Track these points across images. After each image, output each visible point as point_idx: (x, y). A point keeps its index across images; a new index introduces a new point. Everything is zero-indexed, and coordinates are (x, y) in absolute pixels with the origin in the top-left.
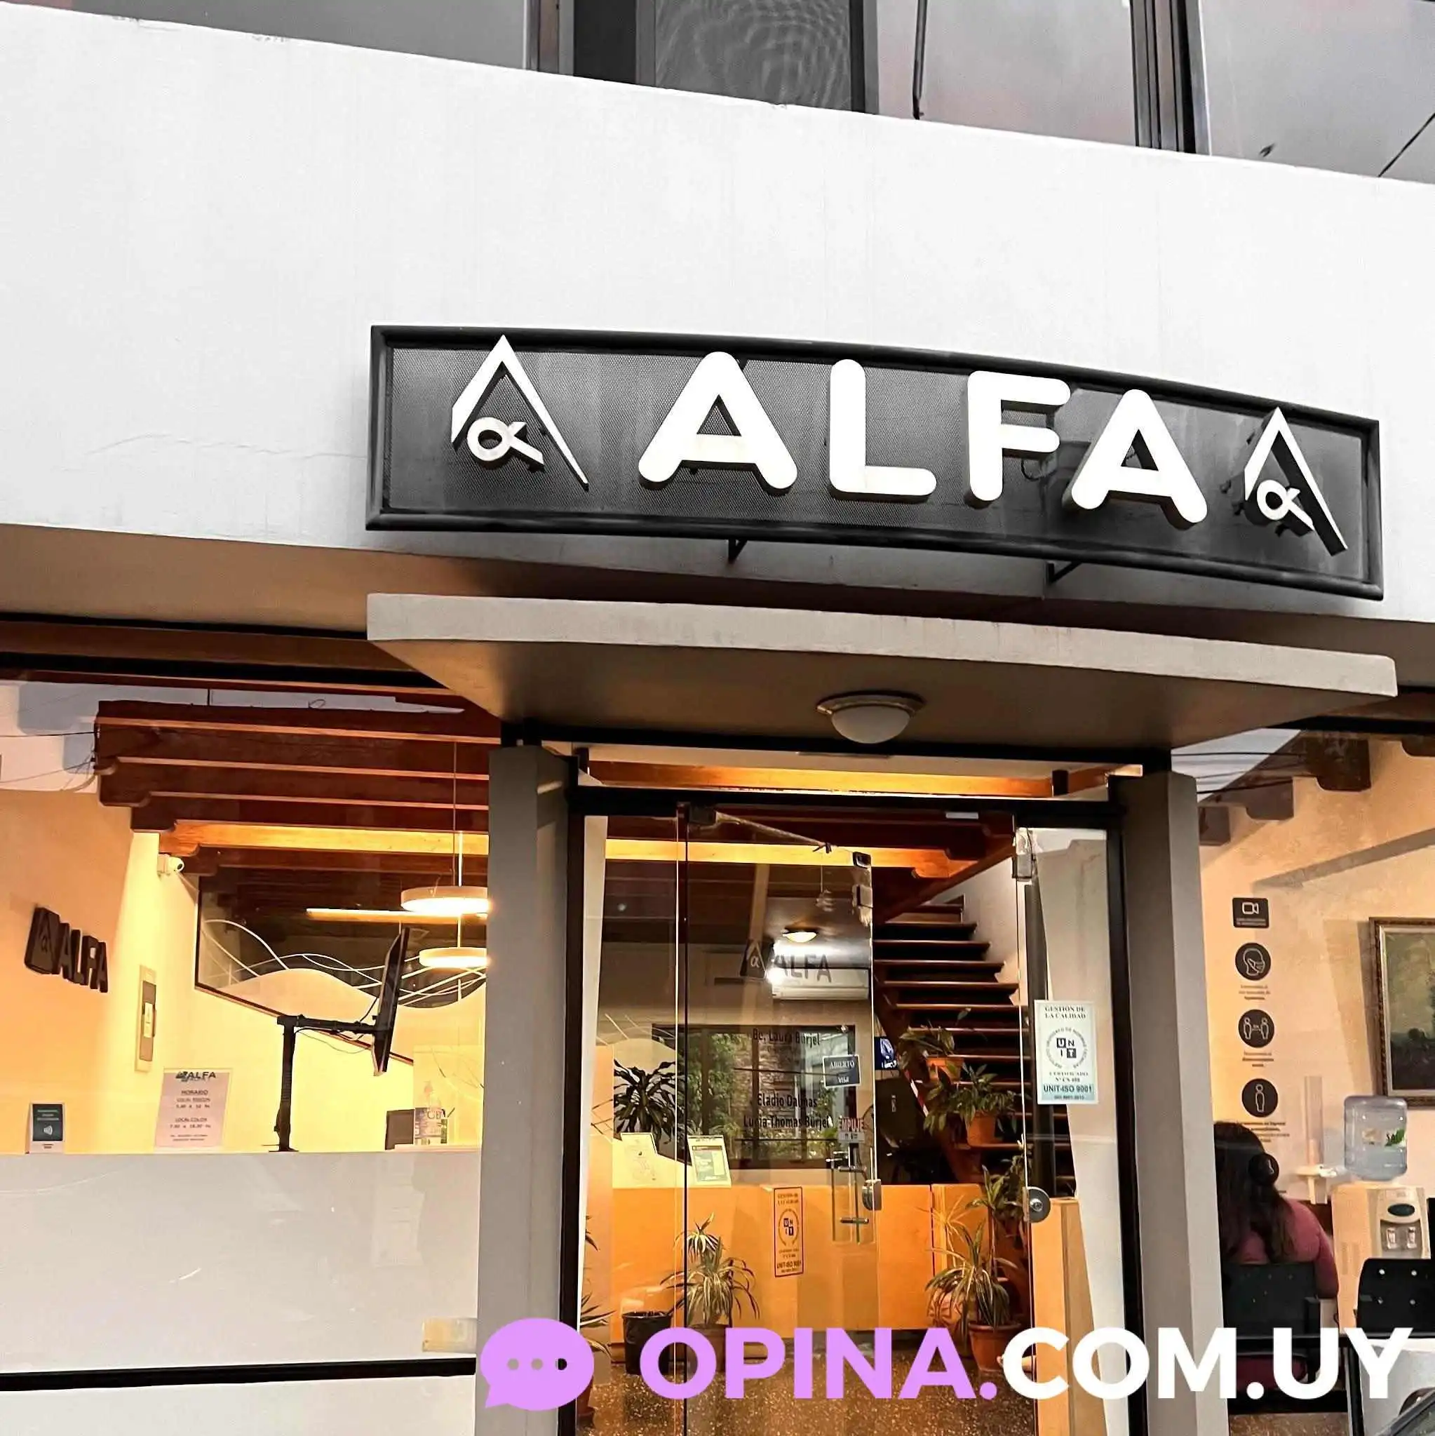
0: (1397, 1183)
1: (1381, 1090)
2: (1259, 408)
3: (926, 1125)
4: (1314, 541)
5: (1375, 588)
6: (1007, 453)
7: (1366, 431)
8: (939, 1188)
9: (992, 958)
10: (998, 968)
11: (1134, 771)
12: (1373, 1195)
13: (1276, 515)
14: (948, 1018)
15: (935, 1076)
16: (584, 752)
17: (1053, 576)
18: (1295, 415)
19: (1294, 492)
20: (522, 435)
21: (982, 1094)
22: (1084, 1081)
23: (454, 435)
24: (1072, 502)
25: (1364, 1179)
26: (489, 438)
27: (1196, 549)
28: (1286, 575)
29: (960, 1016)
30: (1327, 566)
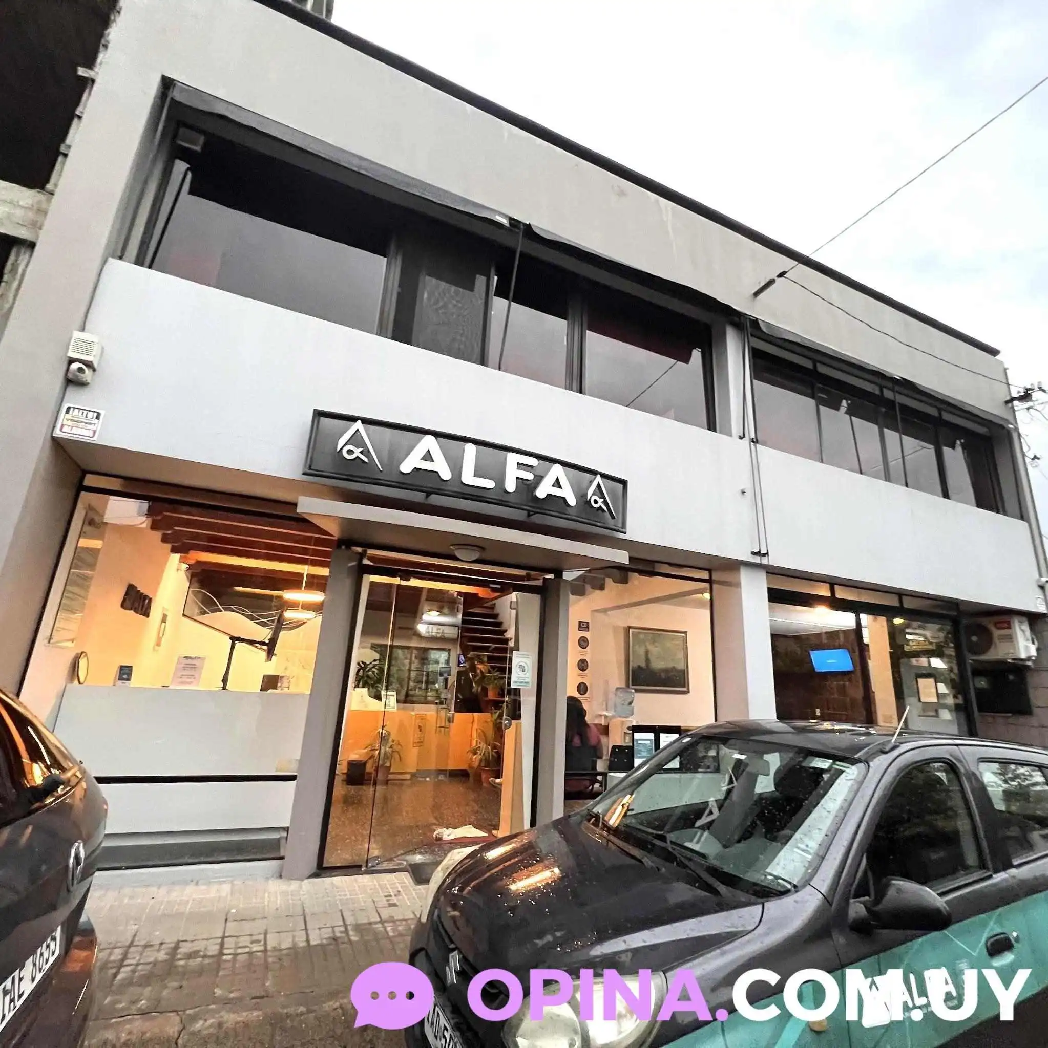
0: (630, 719)
1: (628, 686)
2: (594, 473)
3: (473, 690)
4: (607, 515)
5: (624, 530)
6: (517, 478)
7: (624, 483)
8: (475, 714)
9: (504, 627)
10: (506, 631)
11: (551, 576)
12: (623, 723)
13: (596, 506)
14: (486, 649)
15: (479, 671)
16: (365, 552)
17: (529, 515)
18: (604, 476)
19: (602, 500)
20: (361, 452)
21: (495, 679)
22: (527, 680)
23: (338, 450)
24: (536, 496)
25: (620, 717)
26: (350, 452)
27: (573, 513)
28: (599, 524)
29: (490, 649)
30: (611, 523)
